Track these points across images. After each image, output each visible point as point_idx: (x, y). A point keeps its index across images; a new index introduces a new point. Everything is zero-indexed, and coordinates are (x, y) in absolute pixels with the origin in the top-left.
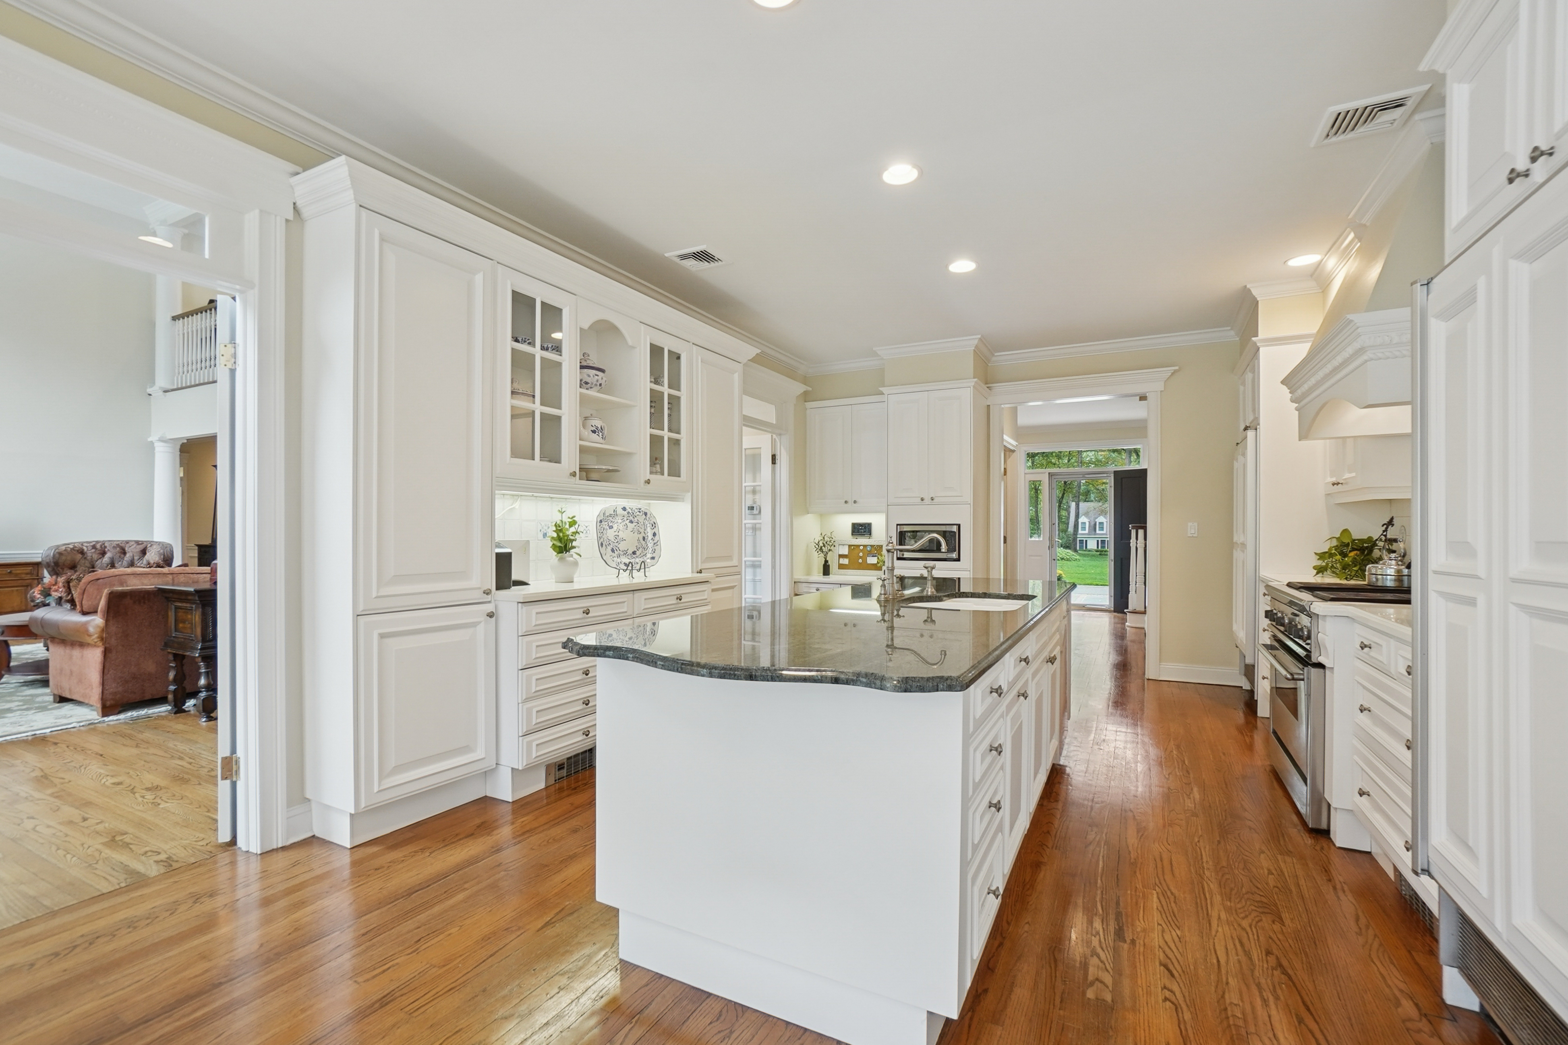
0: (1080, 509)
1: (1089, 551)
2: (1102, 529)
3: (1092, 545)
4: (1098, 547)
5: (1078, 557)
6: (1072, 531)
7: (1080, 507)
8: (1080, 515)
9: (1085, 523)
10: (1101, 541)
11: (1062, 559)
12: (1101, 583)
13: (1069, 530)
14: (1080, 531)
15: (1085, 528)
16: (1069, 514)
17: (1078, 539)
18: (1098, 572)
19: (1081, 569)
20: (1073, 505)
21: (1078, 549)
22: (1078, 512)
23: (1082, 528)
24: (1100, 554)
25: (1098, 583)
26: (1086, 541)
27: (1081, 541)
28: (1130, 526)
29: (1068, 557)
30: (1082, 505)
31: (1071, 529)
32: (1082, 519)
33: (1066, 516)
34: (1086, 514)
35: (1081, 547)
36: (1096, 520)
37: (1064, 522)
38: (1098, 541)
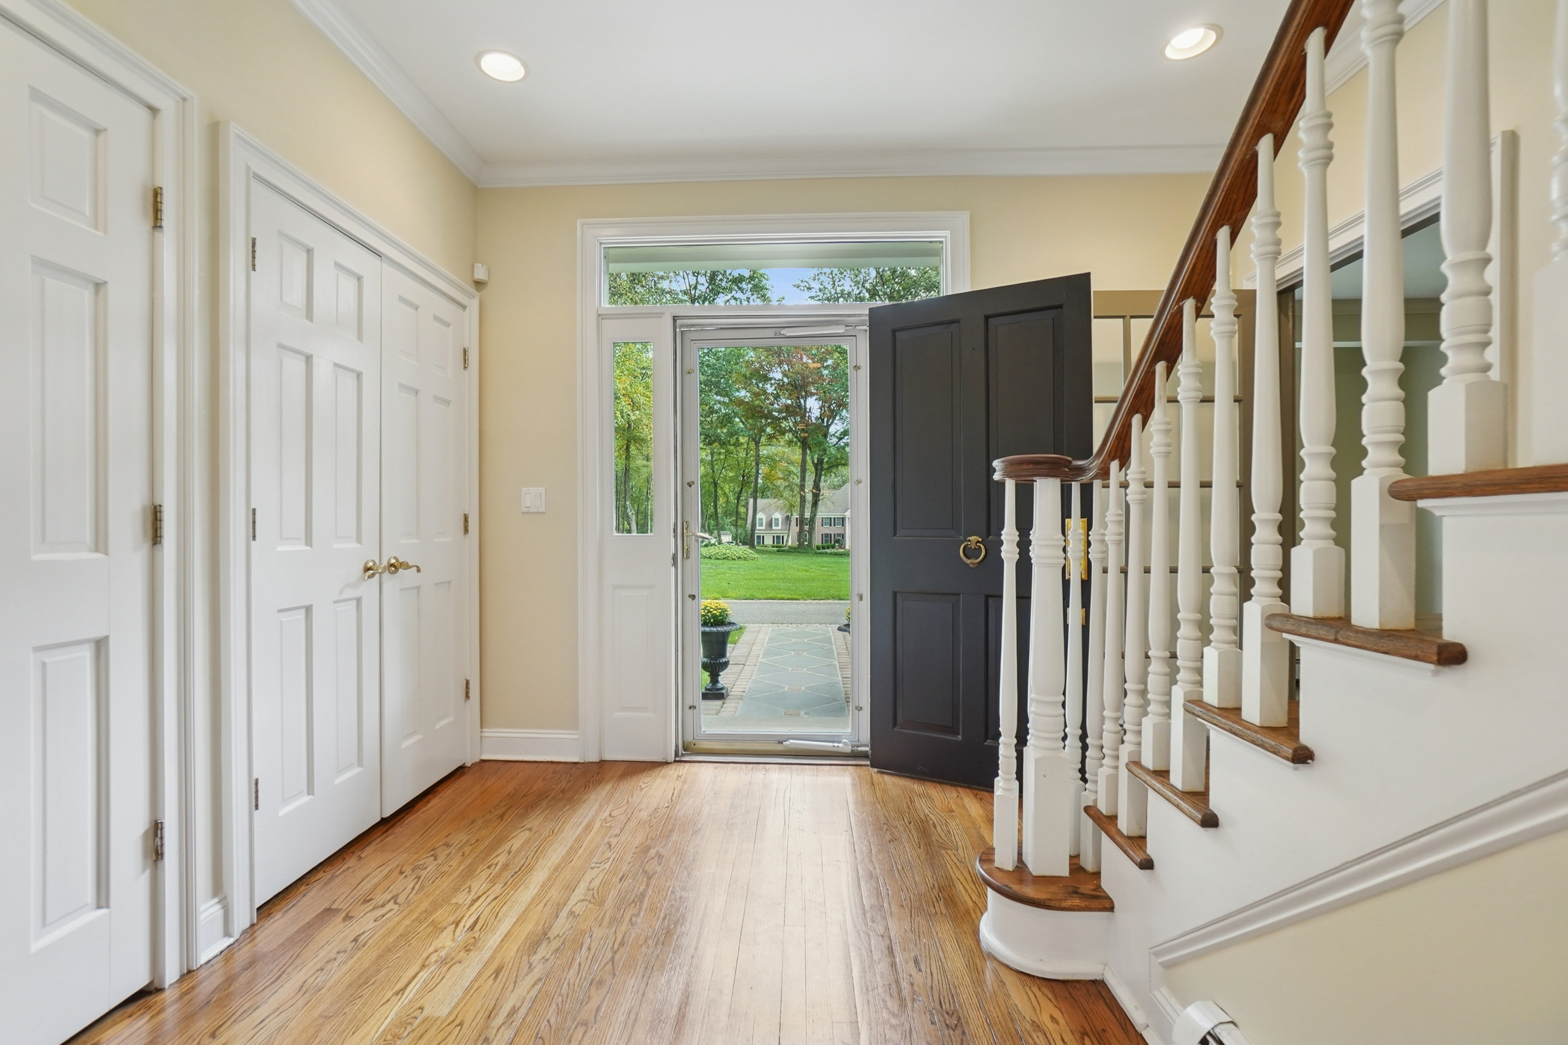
0: (758, 506)
1: (766, 547)
2: (777, 525)
3: (768, 541)
4: (774, 543)
5: (756, 556)
6: (750, 527)
7: (758, 503)
8: (757, 512)
9: (762, 519)
10: (777, 536)
11: (739, 558)
12: (788, 596)
13: (747, 526)
14: (758, 528)
15: (762, 524)
16: (747, 510)
17: (756, 535)
18: (780, 576)
19: (760, 571)
20: (751, 501)
21: (756, 544)
22: (756, 507)
23: (759, 523)
24: (778, 551)
25: (783, 596)
26: (763, 537)
27: (759, 537)
28: (996, 464)
29: (745, 556)
30: (759, 501)
31: (749, 526)
32: (759, 515)
33: (744, 513)
34: (763, 510)
35: (759, 543)
36: (773, 516)
37: (742, 518)
38: (774, 537)
